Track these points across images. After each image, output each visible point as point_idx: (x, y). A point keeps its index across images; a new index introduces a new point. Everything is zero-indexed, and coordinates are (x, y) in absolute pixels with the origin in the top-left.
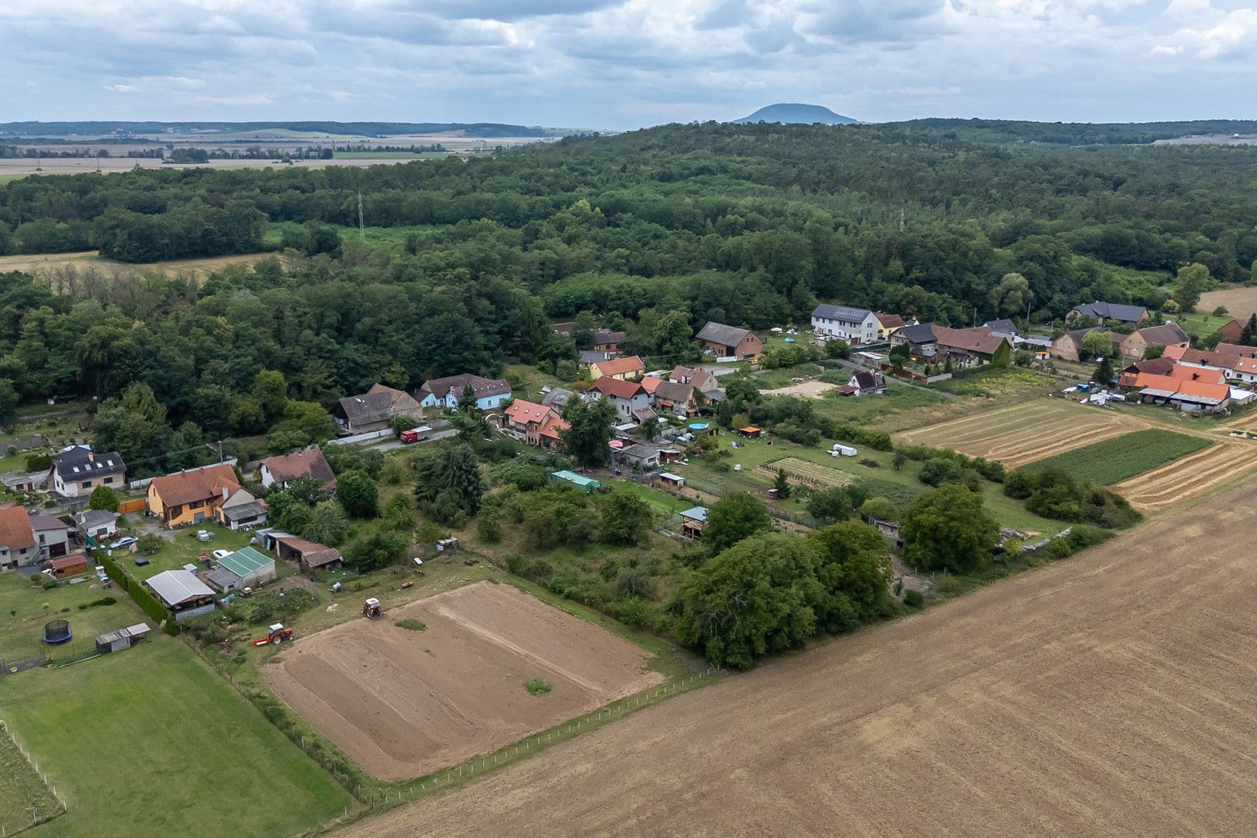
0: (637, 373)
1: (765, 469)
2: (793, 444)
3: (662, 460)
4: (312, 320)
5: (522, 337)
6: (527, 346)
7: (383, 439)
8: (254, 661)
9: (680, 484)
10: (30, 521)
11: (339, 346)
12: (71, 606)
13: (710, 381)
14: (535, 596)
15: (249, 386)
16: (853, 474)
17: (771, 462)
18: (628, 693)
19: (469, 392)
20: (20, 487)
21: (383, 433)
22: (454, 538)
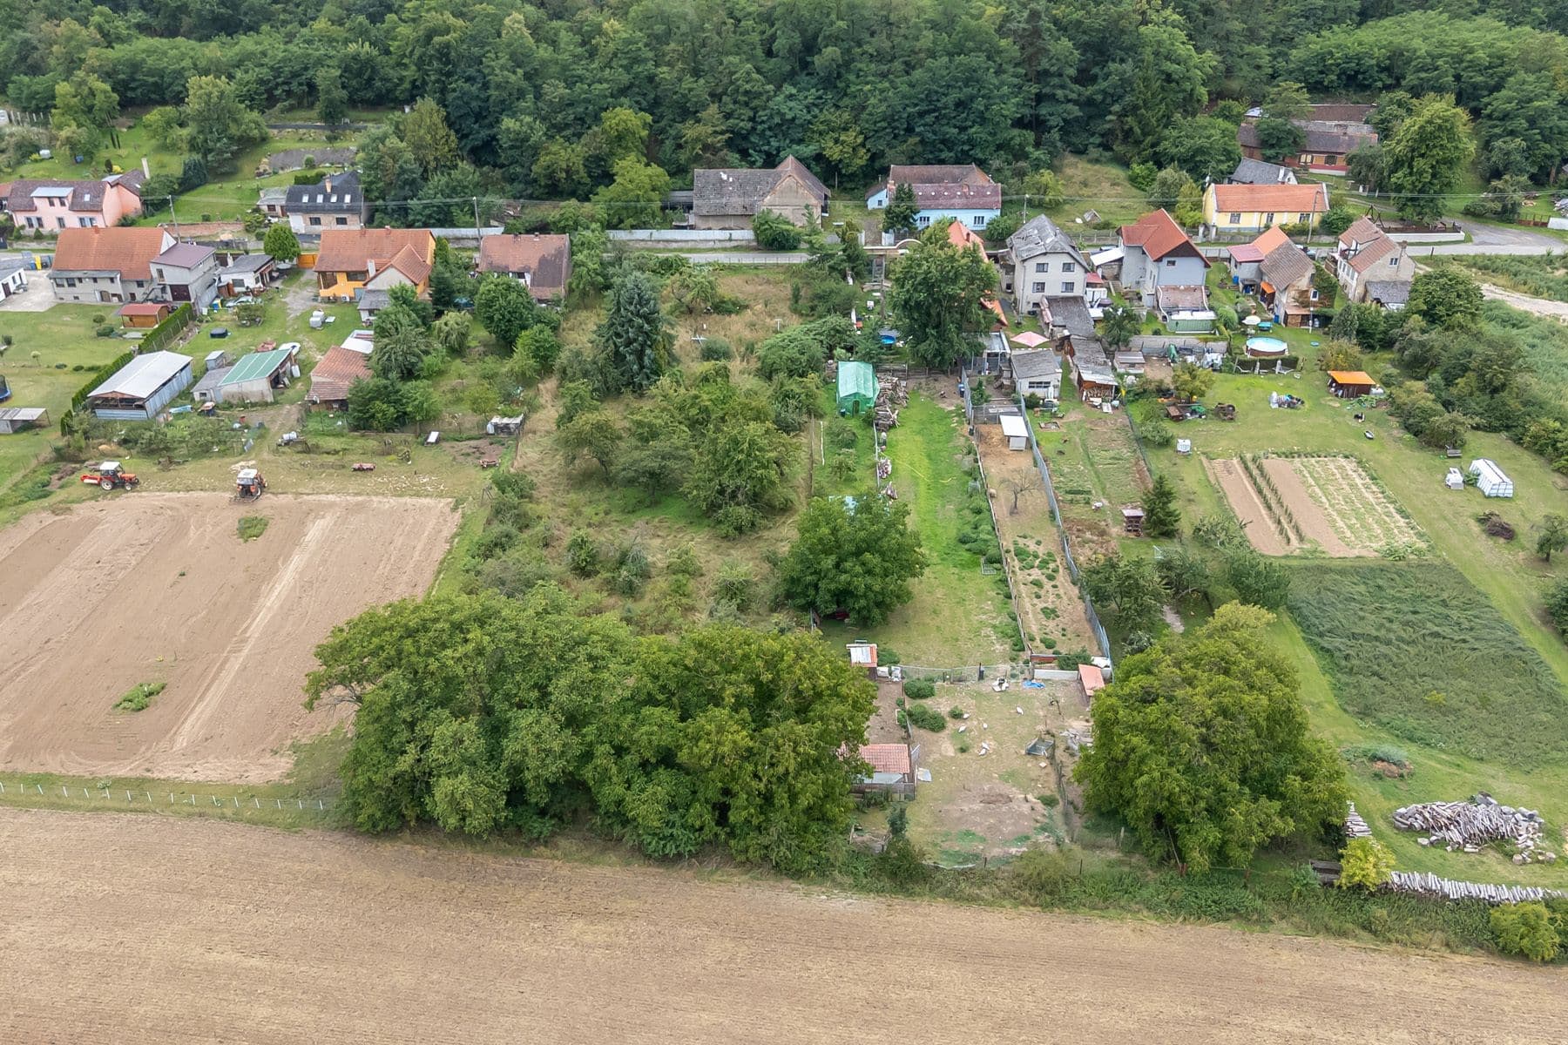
0: (1305, 215)
1: (1250, 465)
2: (1398, 433)
3: (1077, 388)
4: (755, 38)
5: (1122, 115)
6: (1128, 133)
7: (735, 244)
8: (45, 502)
9: (1014, 444)
10: (164, 249)
11: (770, 87)
12: (72, 363)
13: (1394, 261)
14: (450, 552)
15: (589, 128)
16: (1420, 535)
17: (1290, 455)
18: (189, 775)
19: (904, 195)
20: (272, 208)
21: (737, 234)
22: (518, 420)
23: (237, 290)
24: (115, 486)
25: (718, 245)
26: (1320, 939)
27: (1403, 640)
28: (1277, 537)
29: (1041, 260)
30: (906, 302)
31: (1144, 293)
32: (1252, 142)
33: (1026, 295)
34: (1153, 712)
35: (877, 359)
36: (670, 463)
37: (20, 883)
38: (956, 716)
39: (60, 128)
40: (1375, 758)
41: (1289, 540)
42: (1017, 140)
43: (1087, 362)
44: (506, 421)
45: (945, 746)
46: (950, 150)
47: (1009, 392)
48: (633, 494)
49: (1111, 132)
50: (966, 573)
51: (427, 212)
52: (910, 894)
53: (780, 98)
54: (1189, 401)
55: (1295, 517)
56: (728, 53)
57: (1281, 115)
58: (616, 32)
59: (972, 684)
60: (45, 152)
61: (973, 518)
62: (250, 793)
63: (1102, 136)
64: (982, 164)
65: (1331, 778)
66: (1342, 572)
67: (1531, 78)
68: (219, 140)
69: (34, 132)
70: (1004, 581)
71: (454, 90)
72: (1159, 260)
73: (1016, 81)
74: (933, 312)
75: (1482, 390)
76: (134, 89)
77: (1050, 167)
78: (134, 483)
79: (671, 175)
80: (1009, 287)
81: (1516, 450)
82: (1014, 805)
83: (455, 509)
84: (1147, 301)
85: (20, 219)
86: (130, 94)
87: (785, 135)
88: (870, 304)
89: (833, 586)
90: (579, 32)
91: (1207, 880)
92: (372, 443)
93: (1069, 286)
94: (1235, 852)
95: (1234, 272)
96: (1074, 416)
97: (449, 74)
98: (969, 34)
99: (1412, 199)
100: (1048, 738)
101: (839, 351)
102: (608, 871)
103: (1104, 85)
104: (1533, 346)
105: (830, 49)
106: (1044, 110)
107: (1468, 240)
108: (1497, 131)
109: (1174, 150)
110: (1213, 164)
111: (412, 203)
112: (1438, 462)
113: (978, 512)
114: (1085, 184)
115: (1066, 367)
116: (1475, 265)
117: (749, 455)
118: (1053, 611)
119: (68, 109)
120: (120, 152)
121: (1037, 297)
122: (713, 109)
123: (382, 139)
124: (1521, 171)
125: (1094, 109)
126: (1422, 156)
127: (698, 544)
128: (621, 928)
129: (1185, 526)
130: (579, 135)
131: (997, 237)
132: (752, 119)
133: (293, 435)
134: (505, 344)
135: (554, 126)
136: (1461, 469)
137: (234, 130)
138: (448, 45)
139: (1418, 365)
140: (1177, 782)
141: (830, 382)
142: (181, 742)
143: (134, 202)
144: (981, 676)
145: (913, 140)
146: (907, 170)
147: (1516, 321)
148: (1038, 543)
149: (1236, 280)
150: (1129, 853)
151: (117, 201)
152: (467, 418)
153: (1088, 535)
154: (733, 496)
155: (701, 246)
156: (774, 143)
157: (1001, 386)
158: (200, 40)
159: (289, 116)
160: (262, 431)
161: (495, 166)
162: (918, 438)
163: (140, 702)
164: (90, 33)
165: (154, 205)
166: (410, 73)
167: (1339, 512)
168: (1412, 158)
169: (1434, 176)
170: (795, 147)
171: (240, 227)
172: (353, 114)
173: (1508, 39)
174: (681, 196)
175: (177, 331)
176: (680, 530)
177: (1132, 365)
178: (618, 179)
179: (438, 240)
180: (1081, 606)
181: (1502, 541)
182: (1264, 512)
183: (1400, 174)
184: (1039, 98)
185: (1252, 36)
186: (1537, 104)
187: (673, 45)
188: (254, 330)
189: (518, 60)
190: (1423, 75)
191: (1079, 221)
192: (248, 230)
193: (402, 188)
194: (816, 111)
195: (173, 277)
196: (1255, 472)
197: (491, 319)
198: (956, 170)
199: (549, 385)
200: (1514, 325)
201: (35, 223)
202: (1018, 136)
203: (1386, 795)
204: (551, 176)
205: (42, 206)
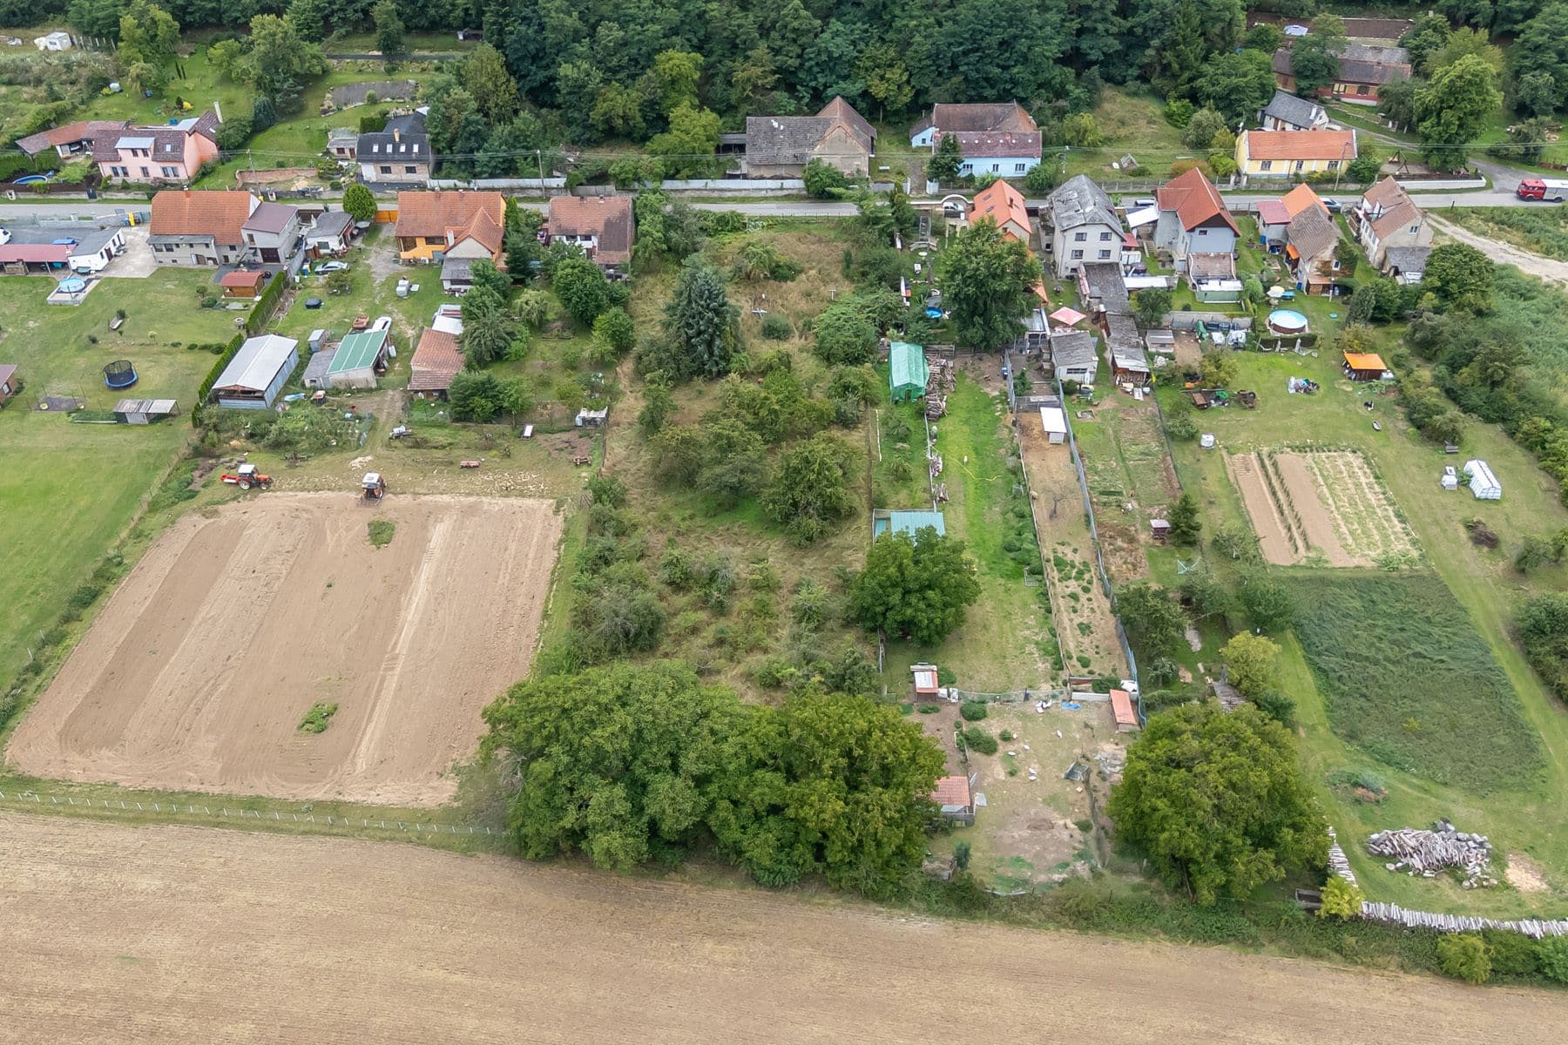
0: (1333, 164)
1: (1267, 462)
2: (1403, 425)
3: (1111, 375)
5: (1161, 49)
6: (1166, 67)
7: (784, 194)
8: (194, 503)
9: (1053, 438)
10: (251, 212)
11: (817, 23)
12: (186, 341)
13: (1415, 228)
14: (559, 559)
15: (643, 71)
16: (1414, 543)
17: (1302, 449)
18: (373, 797)
19: (948, 143)
20: (341, 151)
21: (788, 184)
22: (603, 414)
23: (322, 251)
24: (252, 486)
25: (770, 194)
26: (1301, 960)
27: (1389, 660)
28: (1287, 544)
29: (1081, 230)
30: (956, 293)
31: (1176, 258)
32: (1287, 69)
33: (1065, 259)
35: (927, 339)
36: (748, 478)
37: (259, 904)
38: (1006, 738)
39: (128, 58)
40: (1357, 784)
42: (1059, 79)
43: (1121, 344)
44: (592, 414)
45: (997, 769)
46: (992, 87)
49: (1150, 65)
50: (1011, 584)
51: (493, 163)
52: (973, 918)
53: (826, 36)
54: (1214, 385)
55: (1305, 523)
57: (1316, 45)
59: (1019, 705)
60: (115, 85)
61: (1015, 522)
62: (427, 817)
63: (1140, 67)
64: (1023, 102)
66: (1342, 584)
68: (285, 80)
69: (102, 60)
70: (1045, 594)
71: (511, 33)
72: (1192, 230)
74: (981, 304)
75: (1483, 382)
77: (1090, 106)
78: (267, 482)
79: (723, 117)
80: (1048, 246)
81: (1509, 445)
82: (1055, 831)
83: (556, 512)
84: (1178, 266)
85: (106, 169)
86: (188, 18)
87: (832, 71)
88: (918, 267)
89: (899, 618)
91: (1212, 910)
92: (471, 435)
93: (1106, 253)
94: (1236, 890)
95: (1263, 230)
96: (1108, 404)
97: (505, 16)
99: (1438, 149)
100: (1084, 762)
101: (892, 331)
102: (727, 894)
103: (1144, 17)
104: (1536, 323)
106: (1084, 44)
107: (1489, 186)
108: (1527, 63)
109: (1210, 88)
110: (1247, 103)
111: (479, 155)
112: (1436, 457)
113: (1022, 516)
114: (1123, 120)
115: (1101, 349)
117: (819, 474)
118: (1088, 627)
119: (134, 41)
120: (187, 85)
121: (1075, 263)
122: (762, 46)
123: (446, 89)
125: (1134, 41)
126: (1450, 107)
127: (775, 556)
128: (743, 949)
129: (1206, 534)
130: (634, 79)
131: (1038, 187)
132: (799, 56)
133: (402, 429)
134: (581, 320)
135: (609, 69)
136: (1457, 469)
137: (298, 68)
139: (1427, 347)
141: (883, 367)
142: (362, 765)
143: (211, 149)
144: (1027, 697)
145: (957, 78)
146: (951, 109)
147: (1524, 291)
148: (1075, 551)
149: (1263, 239)
150: (1150, 878)
151: (198, 149)
152: (558, 412)
153: (1119, 542)
154: (805, 510)
155: (754, 195)
156: (821, 80)
157: (1041, 368)
159: (346, 42)
160: (372, 422)
161: (552, 106)
162: (966, 428)
163: (319, 721)
165: (229, 149)
167: (1344, 516)
168: (1442, 109)
169: (1460, 126)
170: (842, 84)
171: (313, 173)
172: (410, 42)
174: (733, 138)
175: (275, 301)
176: (758, 537)
177: (1163, 345)
178: (673, 125)
179: (506, 194)
180: (1112, 623)
181: (1485, 549)
182: (1276, 515)
183: (1427, 124)
184: (1080, 32)
188: (347, 299)
191: (1116, 165)
192: (321, 177)
193: (468, 139)
194: (863, 46)
195: (263, 241)
196: (1271, 470)
197: (569, 299)
198: (997, 108)
199: (626, 369)
200: (1522, 296)
201: (120, 171)
202: (1059, 74)
203: (1364, 819)
204: (608, 121)
205: (126, 156)
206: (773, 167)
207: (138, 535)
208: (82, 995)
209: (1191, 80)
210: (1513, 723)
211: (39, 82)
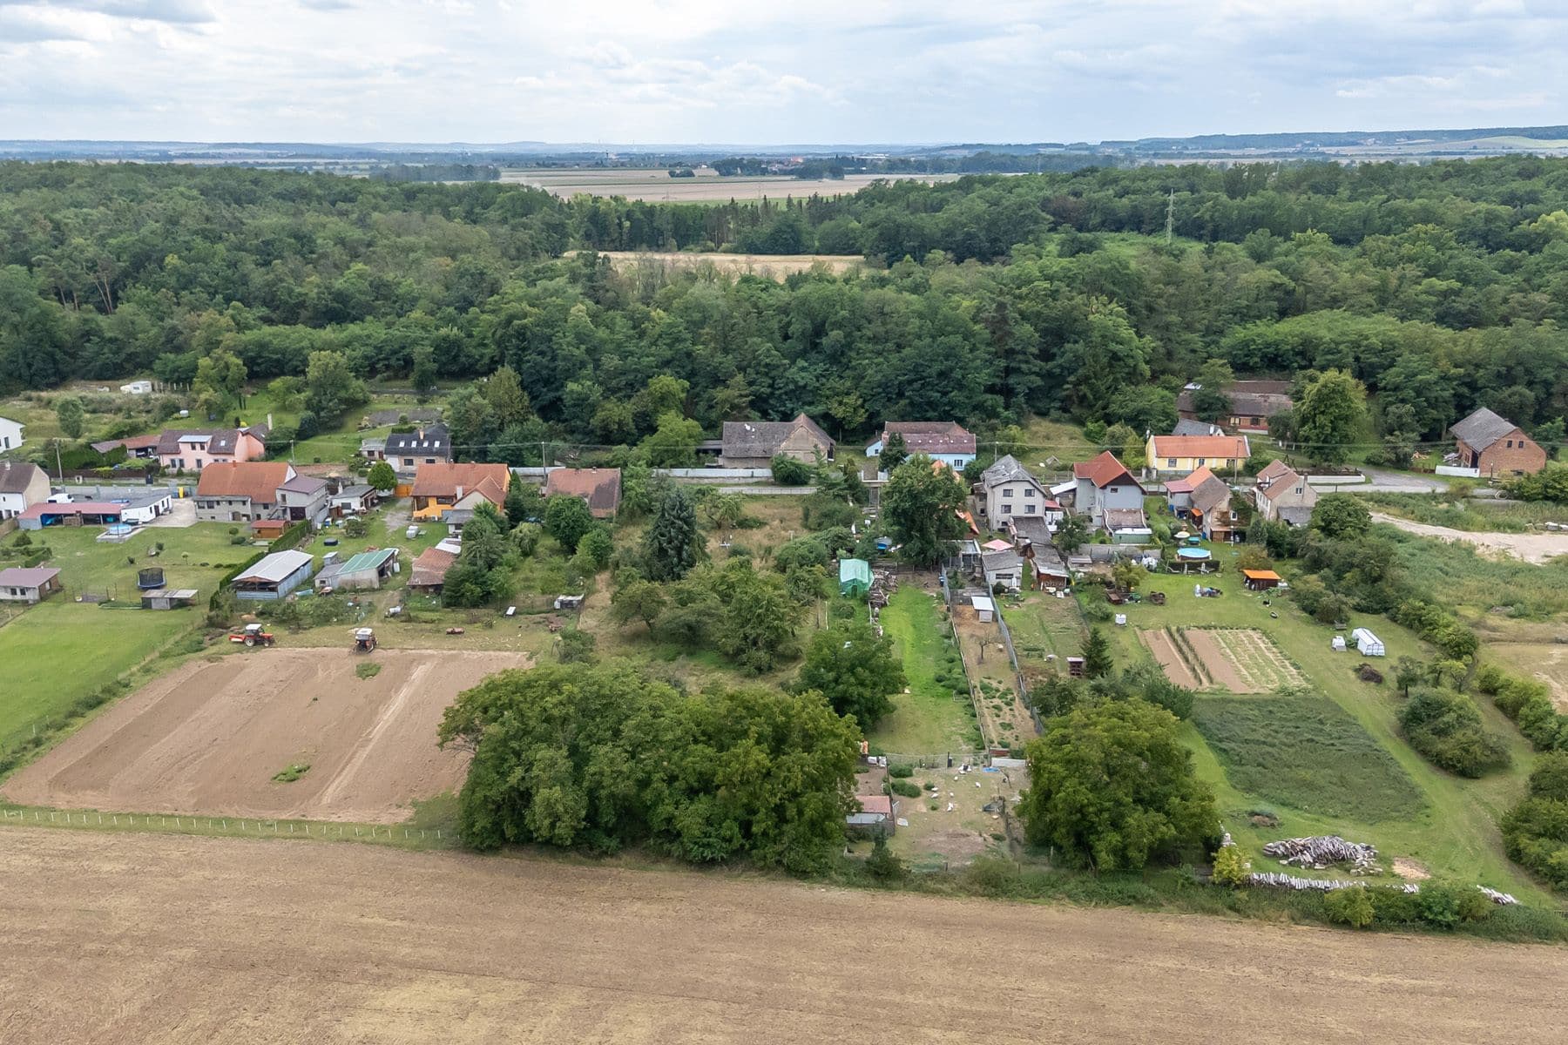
0: (1231, 461)
1: (1175, 634)
2: (1297, 613)
3: (1035, 582)
4: (775, 326)
5: (1077, 384)
6: (1083, 399)
7: (755, 480)
8: (202, 654)
9: (984, 617)
10: (287, 479)
11: (786, 361)
12: (212, 563)
13: (1300, 490)
15: (638, 390)
16: (1307, 680)
17: (1208, 628)
18: (334, 818)
19: (895, 441)
20: (371, 453)
21: (759, 472)
22: (580, 598)
23: (345, 511)
24: (256, 643)
25: (742, 481)
26: (1198, 916)
27: (1285, 745)
28: (1191, 678)
29: (1007, 487)
30: (895, 509)
31: (1094, 517)
32: (1189, 408)
33: (996, 515)
34: (1068, 748)
35: (874, 557)
36: (705, 619)
37: (216, 879)
38: (929, 788)
39: (199, 392)
40: (1253, 814)
41: (1201, 681)
42: (990, 403)
43: (1044, 561)
44: (570, 598)
45: (920, 806)
46: (934, 410)
47: (980, 583)
48: (673, 648)
49: (1069, 397)
50: (942, 701)
51: (503, 454)
52: (889, 888)
53: (794, 369)
54: (1128, 591)
55: (1207, 667)
56: (752, 336)
57: (1210, 385)
58: (661, 319)
59: (943, 769)
60: (184, 412)
61: (947, 665)
62: (382, 830)
63: (1062, 401)
64: (961, 422)
65: (1203, 799)
66: (1242, 702)
67: (1416, 358)
68: (331, 401)
69: (176, 397)
70: (971, 706)
71: (528, 361)
72: (1104, 488)
73: (987, 357)
74: (917, 517)
75: (1366, 583)
76: (259, 365)
77: (1018, 423)
78: (271, 641)
79: (705, 429)
80: (983, 511)
81: (1393, 626)
82: (971, 839)
83: (530, 659)
84: (1097, 521)
85: (165, 461)
86: (256, 369)
87: (798, 399)
88: (868, 522)
90: (632, 318)
91: (1111, 874)
92: (462, 615)
93: (1032, 508)
94: (1133, 853)
95: (1171, 502)
96: (1033, 600)
97: (524, 349)
98: (948, 321)
99: (1318, 448)
100: (1001, 802)
101: (841, 552)
102: (659, 875)
103: (1059, 361)
104: (1413, 555)
105: (835, 332)
106: (1012, 380)
107: (1368, 482)
108: (1391, 399)
109: (1121, 411)
110: (1154, 422)
111: (491, 446)
112: (1328, 633)
113: (952, 661)
114: (1048, 438)
115: (1027, 565)
116: (1371, 499)
117: (767, 610)
118: (1009, 725)
119: (207, 379)
120: (245, 412)
121: (1005, 517)
122: (740, 377)
123: (469, 398)
124: (1413, 431)
125: (1054, 380)
126: (1323, 413)
127: (726, 678)
128: (670, 907)
129: (1118, 670)
130: (630, 397)
131: (973, 475)
132: (771, 386)
133: (398, 609)
134: (570, 548)
135: (608, 389)
136: (1345, 637)
137: (343, 394)
138: (525, 327)
139: (1315, 565)
140: (1085, 796)
141: (834, 573)
143: (259, 448)
144: (950, 764)
145: (903, 402)
146: (899, 426)
147: (1401, 538)
149: (1172, 508)
151: (246, 447)
152: (539, 599)
153: (1040, 678)
154: (755, 643)
155: (728, 482)
156: (789, 405)
157: (974, 579)
158: (315, 328)
159: (389, 384)
160: (371, 608)
161: (559, 421)
162: (905, 614)
163: (293, 776)
164: (225, 321)
165: (275, 450)
166: (491, 350)
167: (1244, 665)
168: (1315, 416)
169: (1334, 429)
170: (807, 408)
171: (345, 468)
172: (441, 383)
173: (1399, 330)
174: (711, 445)
175: (297, 540)
176: (712, 671)
177: (1082, 565)
178: (661, 429)
179: (514, 476)
180: (1031, 723)
181: (1373, 684)
182: (1183, 665)
183: (1306, 428)
184: (1008, 371)
185: (1189, 327)
186: (1420, 377)
187: (707, 330)
188: (361, 541)
189: (581, 338)
190: (1330, 357)
191: (1042, 465)
192: (352, 469)
193: (483, 435)
194: (824, 380)
195: (294, 501)
197: (558, 526)
198: (939, 425)
199: (603, 578)
200: (1399, 541)
201: (177, 463)
202: (990, 399)
203: (1260, 837)
204: (605, 428)
205: (185, 450)
206: (745, 459)
207: (147, 670)
208: (38, 933)
209: (1104, 408)
210: (1398, 781)
211: (119, 410)
